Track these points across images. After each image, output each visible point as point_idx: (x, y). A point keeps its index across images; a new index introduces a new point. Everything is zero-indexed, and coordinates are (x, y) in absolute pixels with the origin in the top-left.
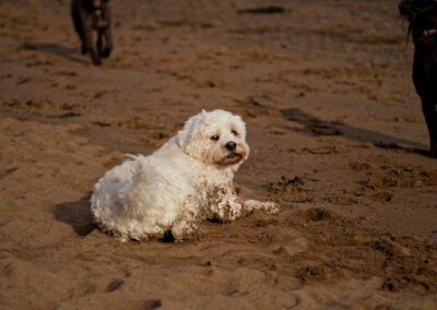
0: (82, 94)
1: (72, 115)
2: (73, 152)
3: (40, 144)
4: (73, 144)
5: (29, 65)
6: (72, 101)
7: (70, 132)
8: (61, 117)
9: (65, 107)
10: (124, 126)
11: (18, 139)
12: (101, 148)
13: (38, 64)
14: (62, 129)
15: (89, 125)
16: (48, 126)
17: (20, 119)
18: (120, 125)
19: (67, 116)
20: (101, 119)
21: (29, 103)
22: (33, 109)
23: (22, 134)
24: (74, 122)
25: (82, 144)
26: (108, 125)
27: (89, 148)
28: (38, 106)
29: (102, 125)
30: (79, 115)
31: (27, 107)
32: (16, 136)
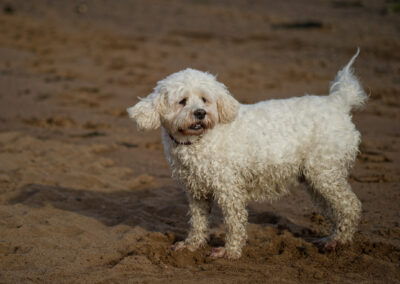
0: (106, 113)
1: (96, 134)
2: (98, 174)
3: (63, 165)
4: (98, 165)
5: (48, 80)
6: (95, 119)
7: (95, 152)
8: (85, 136)
9: (89, 126)
10: (152, 148)
11: (39, 159)
12: (129, 170)
13: (58, 79)
14: (86, 150)
15: (115, 146)
16: (70, 147)
17: (40, 138)
18: (148, 146)
19: (90, 135)
20: (127, 139)
21: (50, 121)
22: (54, 128)
23: (43, 154)
24: (99, 142)
25: (108, 166)
26: (135, 146)
27: (115, 170)
28: (59, 124)
29: (129, 146)
30: (103, 135)
31: (47, 126)
32: (36, 156)
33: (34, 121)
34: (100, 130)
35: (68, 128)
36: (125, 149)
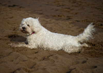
33: (55, 16)
34: (70, 18)
35: (63, 17)
36: (77, 22)
